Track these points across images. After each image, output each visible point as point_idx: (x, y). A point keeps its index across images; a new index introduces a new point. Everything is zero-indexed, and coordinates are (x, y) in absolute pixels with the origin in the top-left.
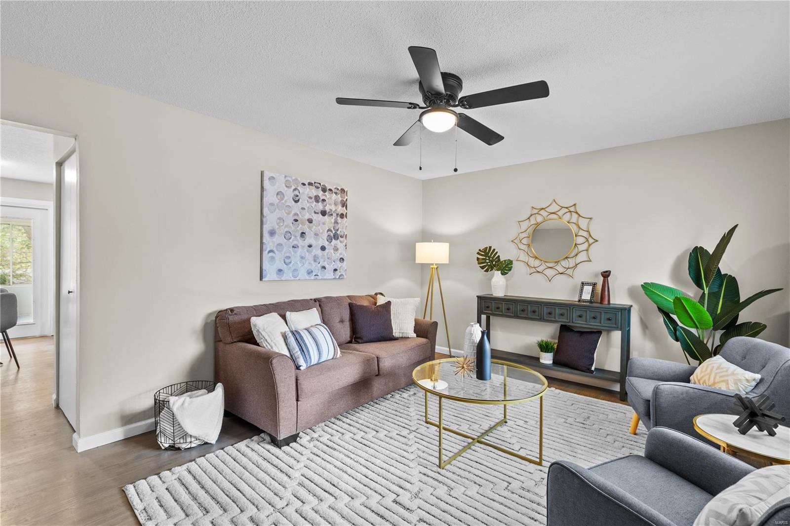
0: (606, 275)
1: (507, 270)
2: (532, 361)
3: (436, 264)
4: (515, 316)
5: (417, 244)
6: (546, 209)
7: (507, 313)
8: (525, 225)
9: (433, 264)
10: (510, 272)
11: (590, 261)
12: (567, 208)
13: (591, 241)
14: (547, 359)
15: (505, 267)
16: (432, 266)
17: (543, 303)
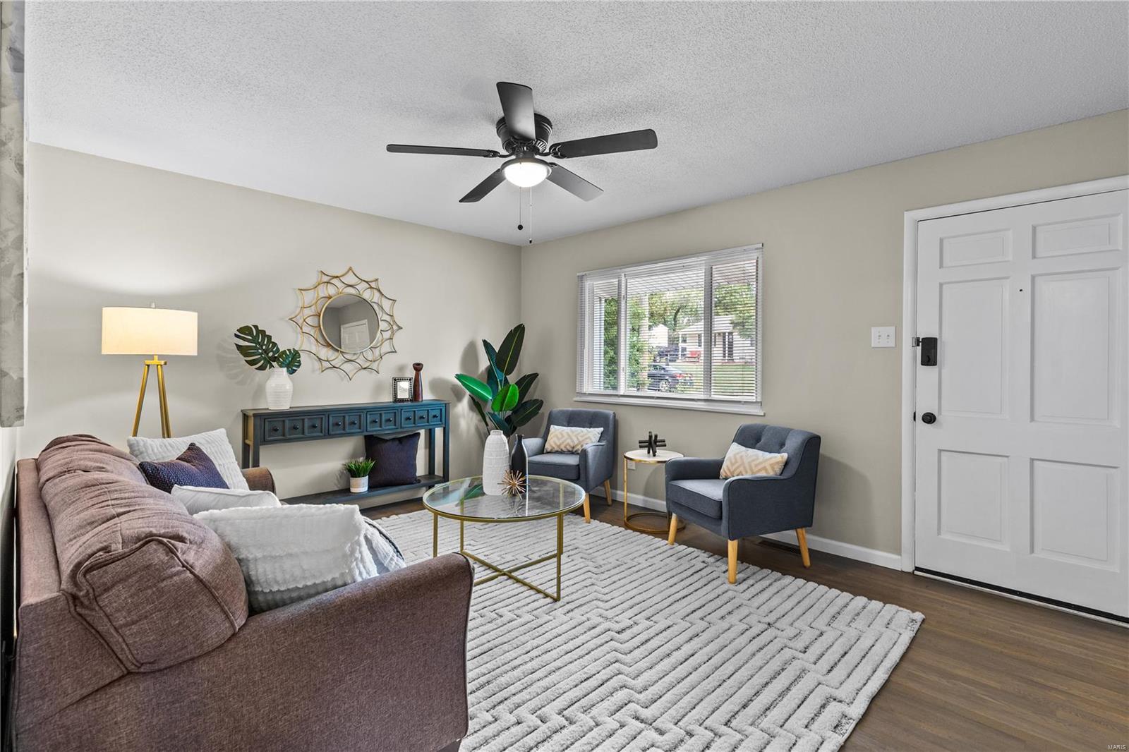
0: (418, 367)
1: (295, 366)
2: (343, 494)
3: (161, 357)
4: (325, 435)
5: (104, 309)
6: (341, 278)
7: (312, 432)
8: (309, 297)
9: (151, 357)
10: (298, 370)
11: (396, 352)
12: (367, 282)
13: (395, 328)
14: (361, 485)
15: (291, 361)
16: (148, 362)
17: (365, 409)
